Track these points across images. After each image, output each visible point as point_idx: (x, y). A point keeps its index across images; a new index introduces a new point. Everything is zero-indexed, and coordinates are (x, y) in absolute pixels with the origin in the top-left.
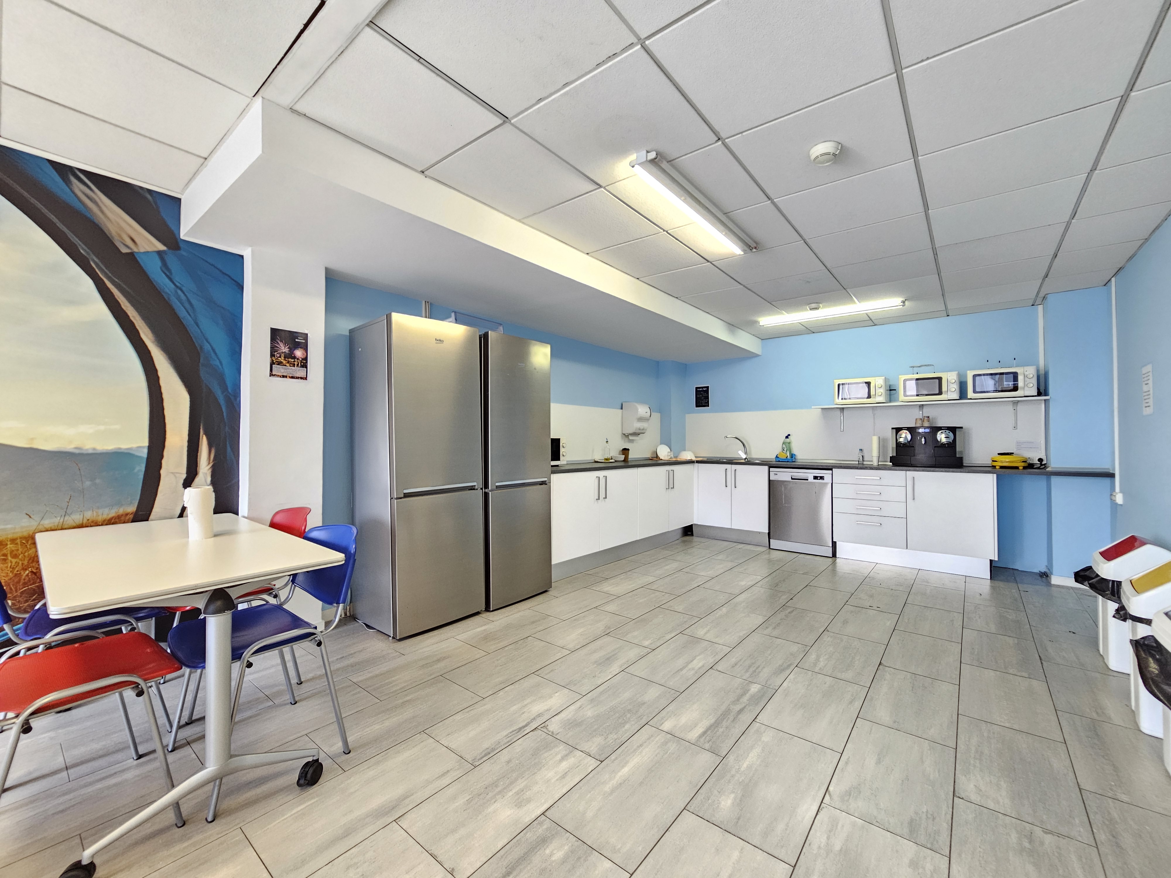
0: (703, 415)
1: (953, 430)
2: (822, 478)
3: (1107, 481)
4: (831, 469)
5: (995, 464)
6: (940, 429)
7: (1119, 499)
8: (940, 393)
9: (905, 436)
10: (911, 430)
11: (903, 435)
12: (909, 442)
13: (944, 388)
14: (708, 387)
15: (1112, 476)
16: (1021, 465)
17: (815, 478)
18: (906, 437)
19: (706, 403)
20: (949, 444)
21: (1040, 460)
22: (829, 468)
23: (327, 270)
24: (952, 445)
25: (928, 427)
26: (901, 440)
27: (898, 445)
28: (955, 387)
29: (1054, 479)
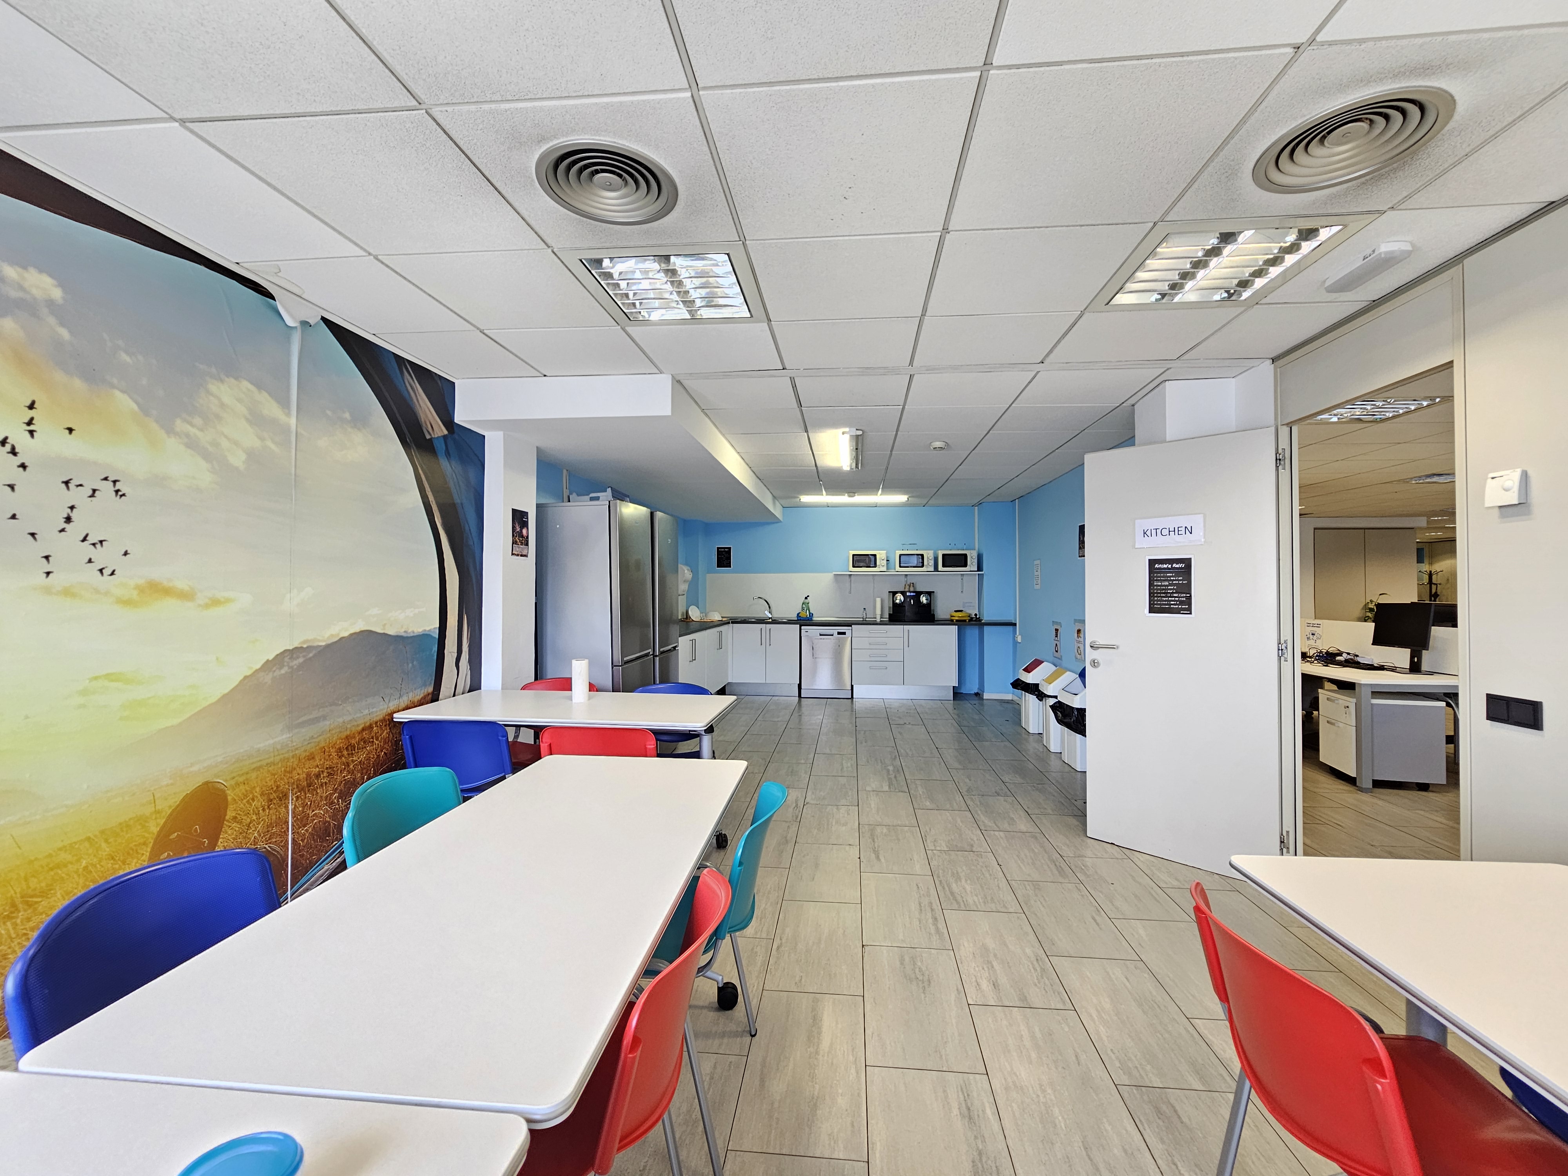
0: (725, 576)
1: (929, 594)
2: (844, 633)
3: (1011, 628)
4: (851, 626)
5: (953, 618)
6: (921, 593)
7: (1019, 639)
8: (923, 566)
9: (899, 598)
10: (903, 593)
11: (898, 598)
12: (902, 603)
13: (925, 563)
14: (730, 548)
15: (1015, 625)
16: (967, 619)
17: (839, 633)
18: (900, 600)
19: (727, 563)
20: (927, 604)
21: (976, 615)
22: (849, 624)
23: (538, 449)
24: (929, 605)
25: (913, 592)
26: (898, 601)
27: (894, 604)
28: (932, 563)
29: (986, 628)
